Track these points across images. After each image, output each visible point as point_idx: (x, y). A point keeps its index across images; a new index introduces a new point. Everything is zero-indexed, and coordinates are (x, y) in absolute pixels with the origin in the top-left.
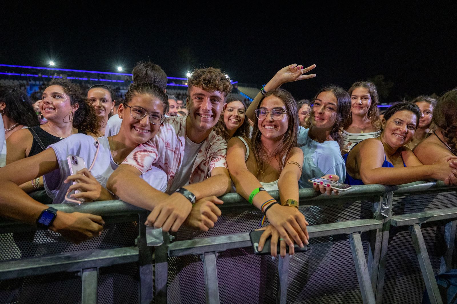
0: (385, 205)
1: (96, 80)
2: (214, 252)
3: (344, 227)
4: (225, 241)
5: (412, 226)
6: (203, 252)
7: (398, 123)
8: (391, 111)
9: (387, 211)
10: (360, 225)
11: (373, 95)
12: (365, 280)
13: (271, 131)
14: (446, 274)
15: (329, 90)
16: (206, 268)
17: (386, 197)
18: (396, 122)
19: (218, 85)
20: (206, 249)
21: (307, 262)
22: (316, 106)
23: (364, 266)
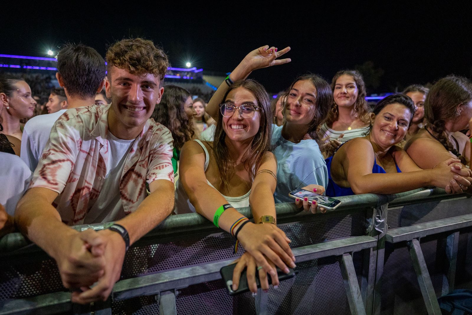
0: (379, 218)
1: (18, 67)
2: (173, 291)
3: (332, 248)
4: (187, 276)
5: (411, 241)
6: (158, 291)
7: (388, 118)
8: (380, 104)
9: (382, 225)
10: (352, 243)
11: (359, 84)
12: (358, 310)
13: (239, 132)
14: (449, 295)
15: (308, 78)
16: (163, 312)
17: (380, 209)
18: (385, 117)
19: (151, 66)
20: (162, 287)
21: (290, 294)
22: (292, 97)
23: (357, 294)
